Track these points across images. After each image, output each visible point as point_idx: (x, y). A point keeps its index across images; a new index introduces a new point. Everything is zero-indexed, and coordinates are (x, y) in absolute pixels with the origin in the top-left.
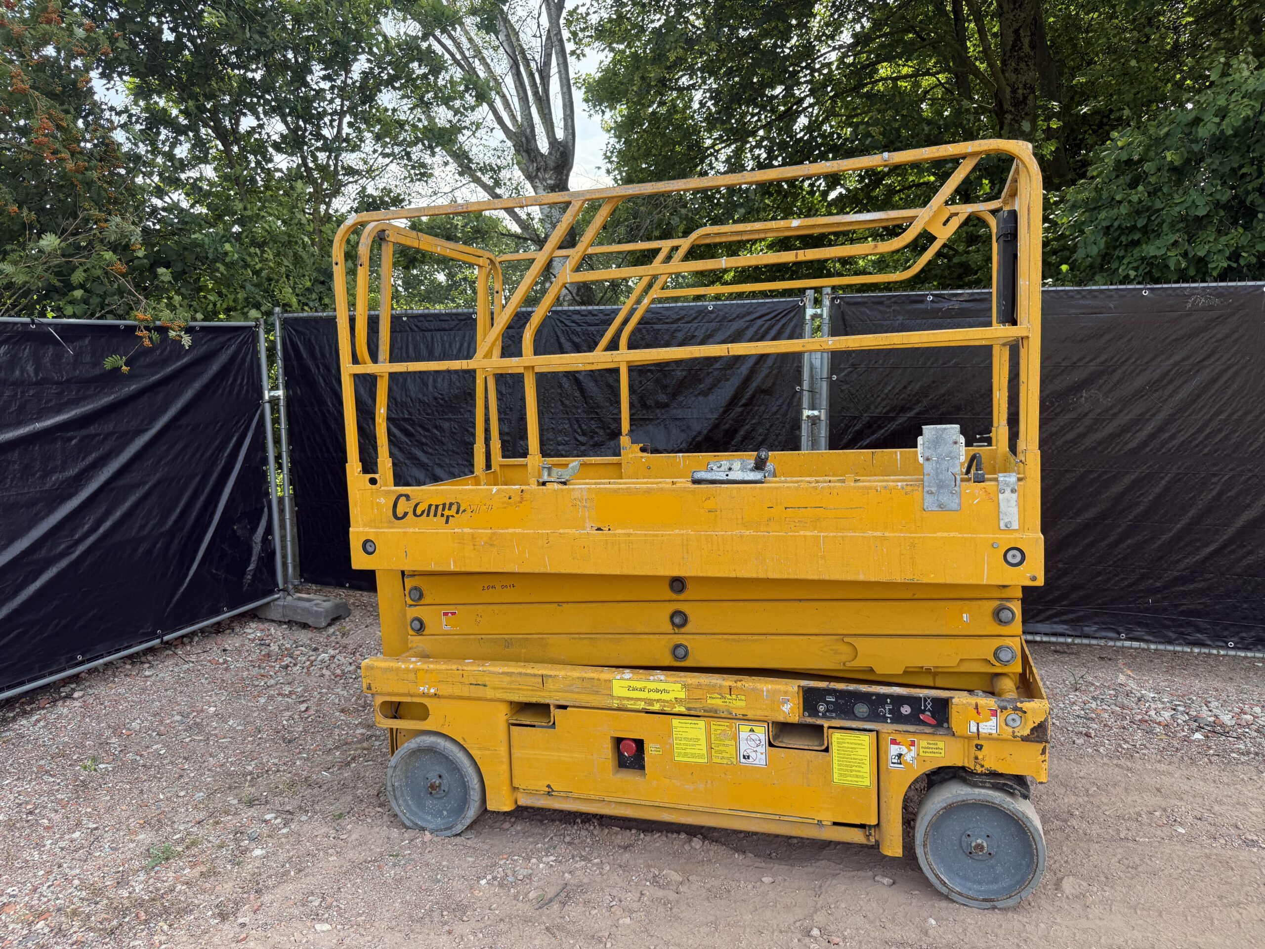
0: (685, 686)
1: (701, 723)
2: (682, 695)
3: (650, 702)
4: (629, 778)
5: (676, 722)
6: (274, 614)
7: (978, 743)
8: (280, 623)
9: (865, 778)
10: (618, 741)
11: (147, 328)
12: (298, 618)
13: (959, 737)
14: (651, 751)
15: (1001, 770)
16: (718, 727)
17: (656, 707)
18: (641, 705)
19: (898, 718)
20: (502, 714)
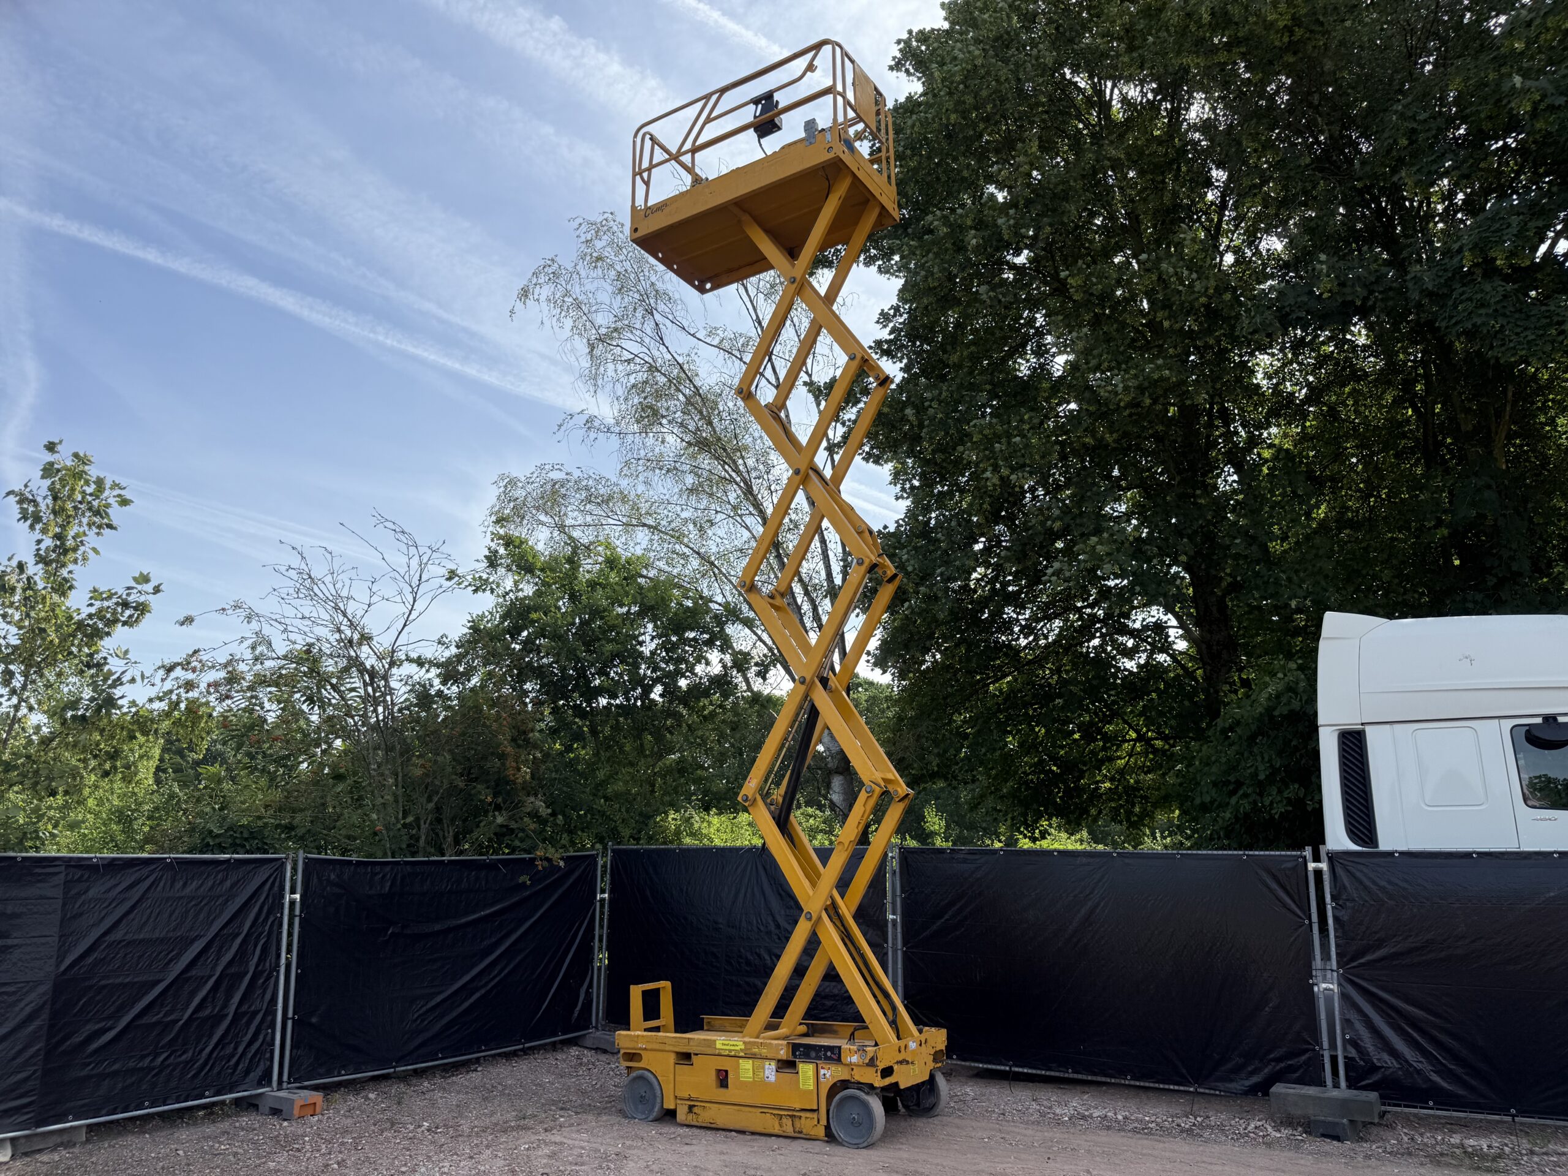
0: (744, 1043)
1: (751, 1061)
2: (743, 1047)
3: (730, 1051)
4: (723, 1090)
5: (741, 1061)
6: (588, 1042)
7: (851, 1066)
8: (591, 1049)
9: (811, 1085)
10: (719, 1071)
11: (541, 860)
12: (601, 1046)
13: (846, 1065)
14: (730, 1076)
15: (862, 1081)
16: (758, 1062)
17: (733, 1053)
18: (727, 1053)
19: (827, 1058)
20: (672, 1058)
